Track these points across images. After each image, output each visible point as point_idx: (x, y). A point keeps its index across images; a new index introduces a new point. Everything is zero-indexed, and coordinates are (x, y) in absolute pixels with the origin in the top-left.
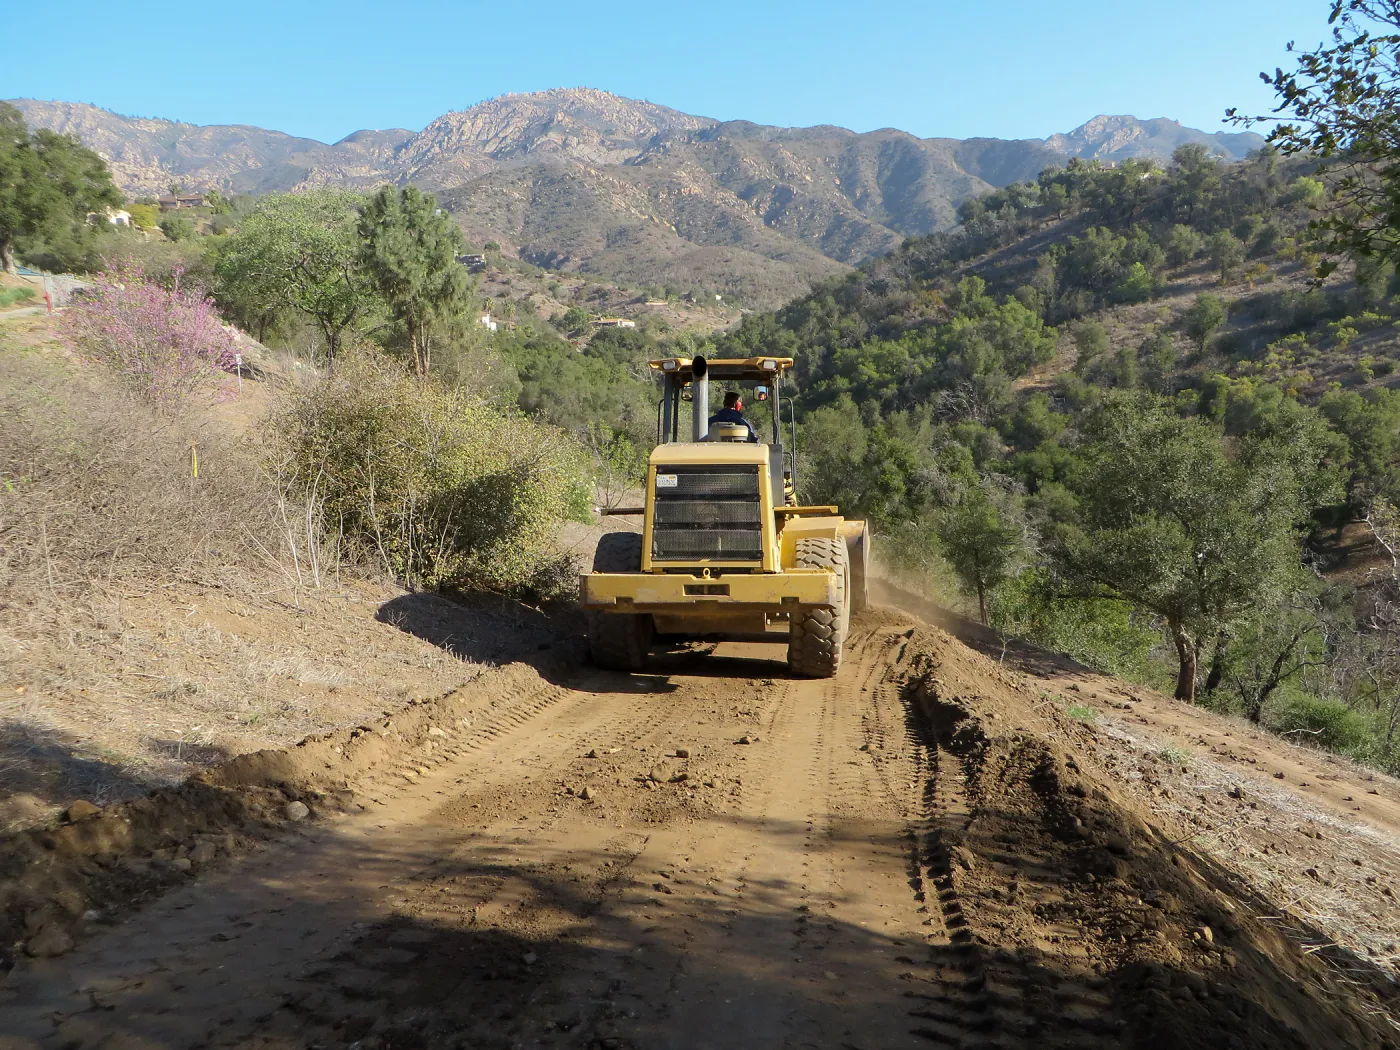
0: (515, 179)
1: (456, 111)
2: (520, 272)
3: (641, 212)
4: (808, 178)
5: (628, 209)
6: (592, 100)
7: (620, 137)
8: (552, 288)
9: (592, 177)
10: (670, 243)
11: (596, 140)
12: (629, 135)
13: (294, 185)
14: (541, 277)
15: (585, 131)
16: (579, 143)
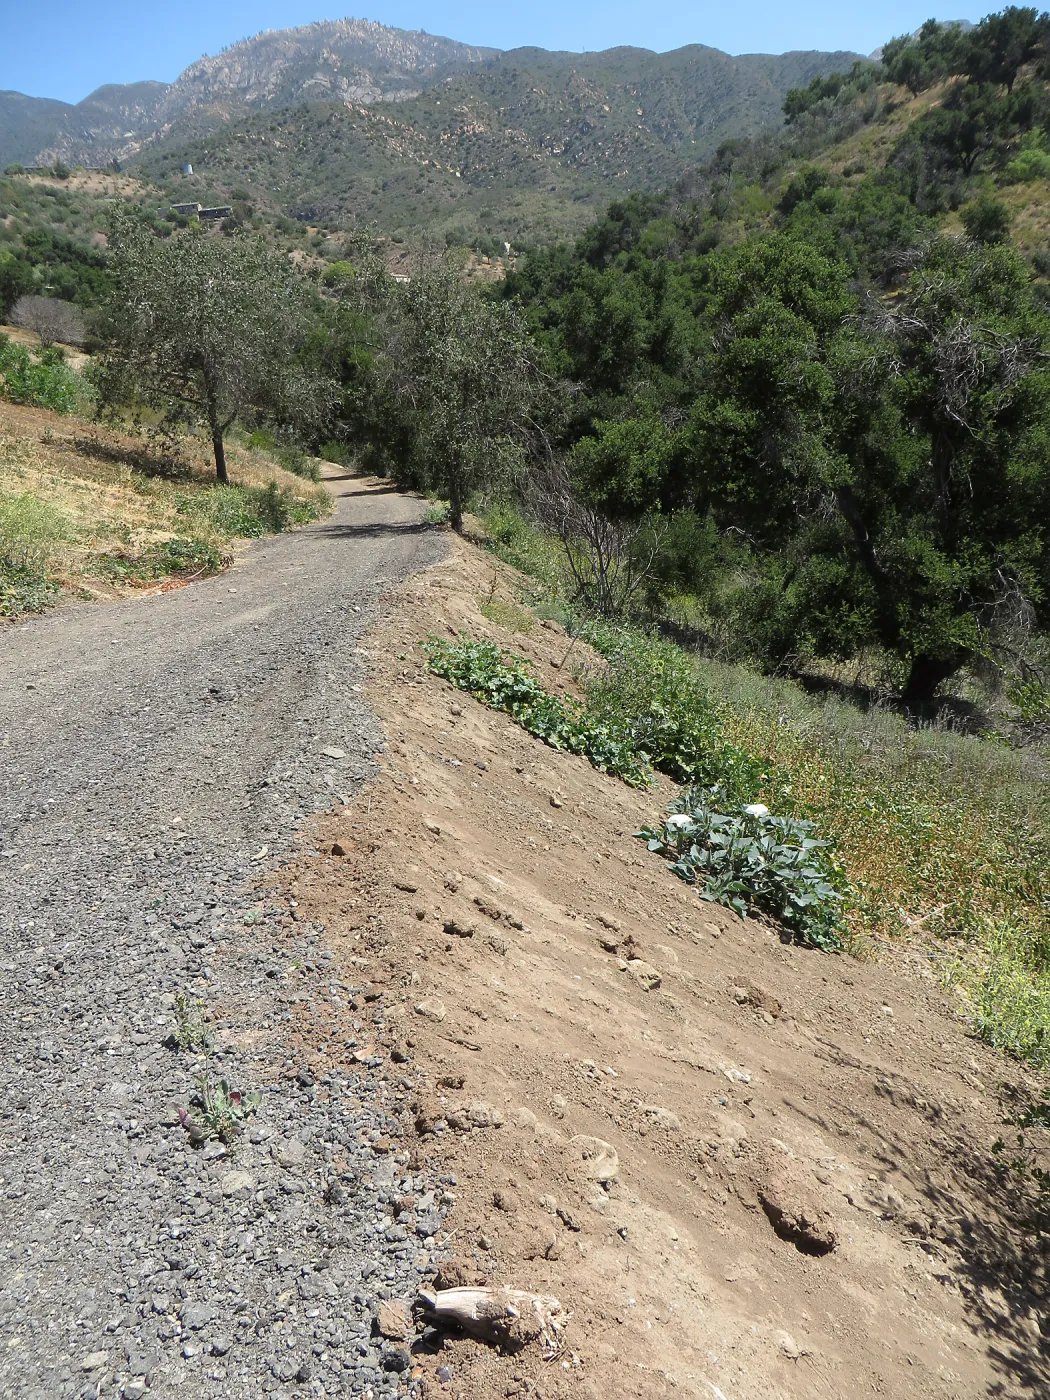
0: (274, 124)
1: (210, 56)
2: (278, 227)
3: (421, 157)
4: (607, 109)
5: (405, 154)
6: (361, 34)
7: (395, 74)
8: (316, 245)
9: (362, 118)
10: (454, 189)
11: (368, 79)
12: (407, 72)
13: (38, 153)
14: (304, 232)
15: (355, 69)
16: (350, 85)
